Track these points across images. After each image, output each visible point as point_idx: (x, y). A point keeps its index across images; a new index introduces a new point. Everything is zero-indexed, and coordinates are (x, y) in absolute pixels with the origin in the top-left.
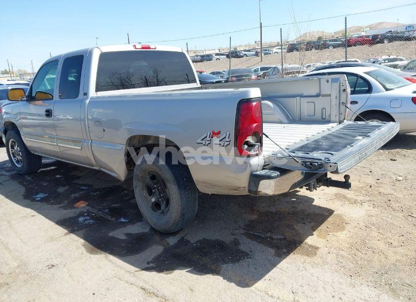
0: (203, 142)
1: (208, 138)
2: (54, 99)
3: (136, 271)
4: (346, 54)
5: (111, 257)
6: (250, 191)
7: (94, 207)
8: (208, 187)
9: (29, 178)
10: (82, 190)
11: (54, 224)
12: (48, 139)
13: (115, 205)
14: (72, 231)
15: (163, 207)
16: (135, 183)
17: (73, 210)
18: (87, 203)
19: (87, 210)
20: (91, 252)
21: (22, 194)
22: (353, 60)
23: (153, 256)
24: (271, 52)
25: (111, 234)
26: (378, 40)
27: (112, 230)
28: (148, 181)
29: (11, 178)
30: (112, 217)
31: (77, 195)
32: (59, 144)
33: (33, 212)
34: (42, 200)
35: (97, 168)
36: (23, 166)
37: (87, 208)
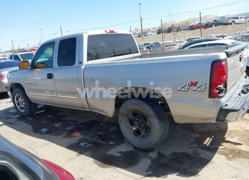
0: (183, 89)
1: (187, 87)
2: (54, 67)
3: (142, 178)
4: (201, 34)
5: (118, 169)
6: (218, 120)
7: (87, 135)
8: (183, 119)
9: (31, 119)
10: (72, 124)
11: (65, 149)
12: (49, 93)
13: (101, 133)
14: (81, 153)
15: (143, 133)
16: (120, 118)
17: (73, 138)
18: (80, 133)
19: (83, 137)
20: (102, 166)
21: (31, 130)
22: (196, 37)
23: (147, 166)
24: (148, 34)
25: (109, 153)
26: (209, 25)
27: (109, 150)
28: (131, 116)
29: (18, 120)
30: (103, 141)
31: (70, 128)
32: (58, 96)
33: (47, 142)
34: (47, 133)
35: (88, 110)
36: (26, 111)
37: (82, 136)
